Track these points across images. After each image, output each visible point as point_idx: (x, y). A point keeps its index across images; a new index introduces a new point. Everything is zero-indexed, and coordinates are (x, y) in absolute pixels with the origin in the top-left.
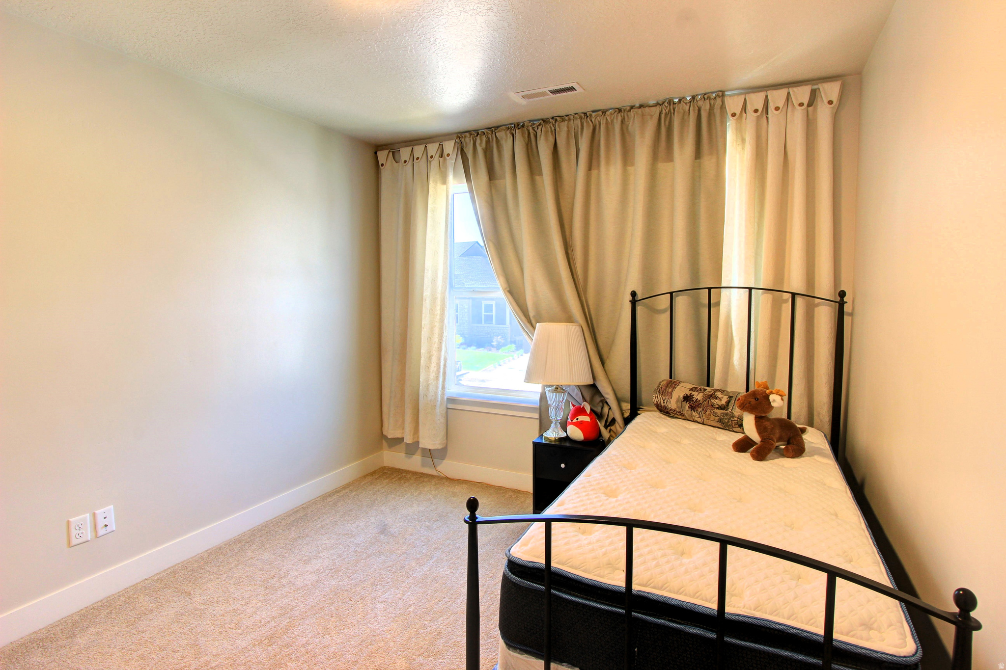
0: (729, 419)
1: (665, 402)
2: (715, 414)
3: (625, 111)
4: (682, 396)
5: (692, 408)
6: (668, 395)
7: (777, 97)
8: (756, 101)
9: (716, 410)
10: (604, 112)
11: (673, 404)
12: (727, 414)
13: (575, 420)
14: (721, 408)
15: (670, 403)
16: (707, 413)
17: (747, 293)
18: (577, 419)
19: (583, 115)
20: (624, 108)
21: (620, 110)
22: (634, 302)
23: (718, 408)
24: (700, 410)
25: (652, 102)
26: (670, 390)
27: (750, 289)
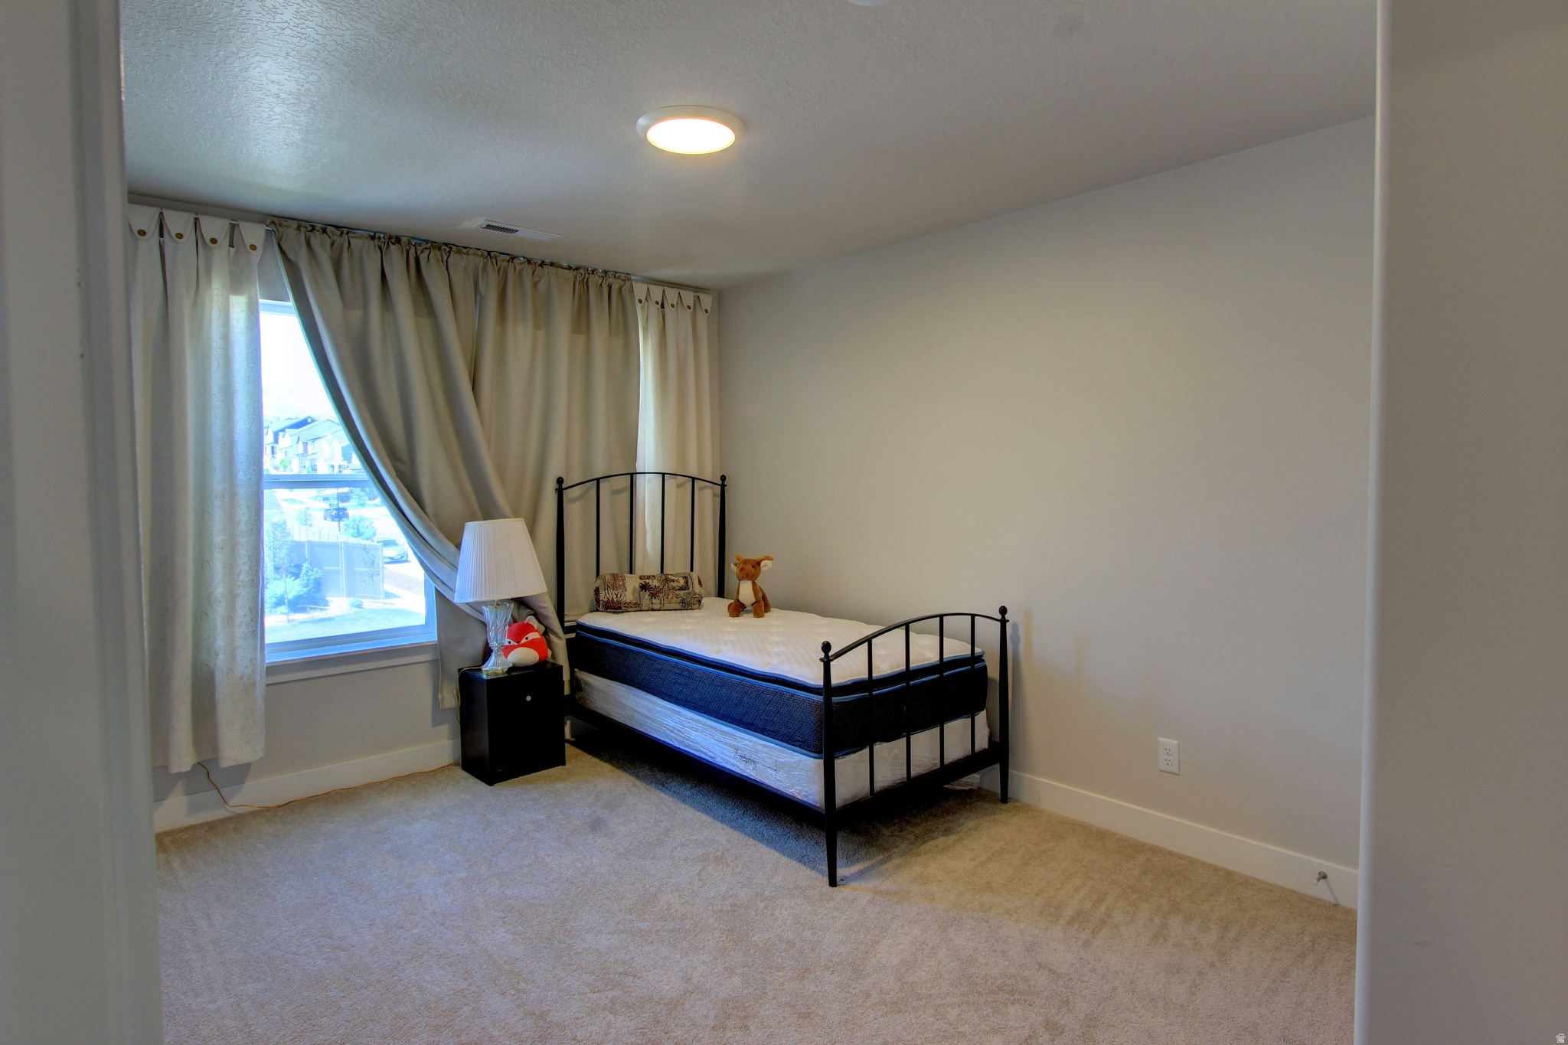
0: (692, 598)
1: (619, 596)
2: (677, 596)
3: (535, 264)
4: (637, 586)
5: (653, 596)
6: (620, 588)
7: (672, 295)
8: (657, 292)
9: (678, 592)
10: (513, 258)
11: (629, 596)
12: (689, 593)
13: (524, 641)
14: (681, 589)
15: (625, 596)
16: (670, 597)
17: (661, 478)
18: (527, 638)
19: (486, 253)
20: (535, 261)
21: (529, 262)
22: (560, 492)
23: (679, 590)
24: (661, 595)
25: (565, 264)
26: (621, 583)
27: (663, 474)
